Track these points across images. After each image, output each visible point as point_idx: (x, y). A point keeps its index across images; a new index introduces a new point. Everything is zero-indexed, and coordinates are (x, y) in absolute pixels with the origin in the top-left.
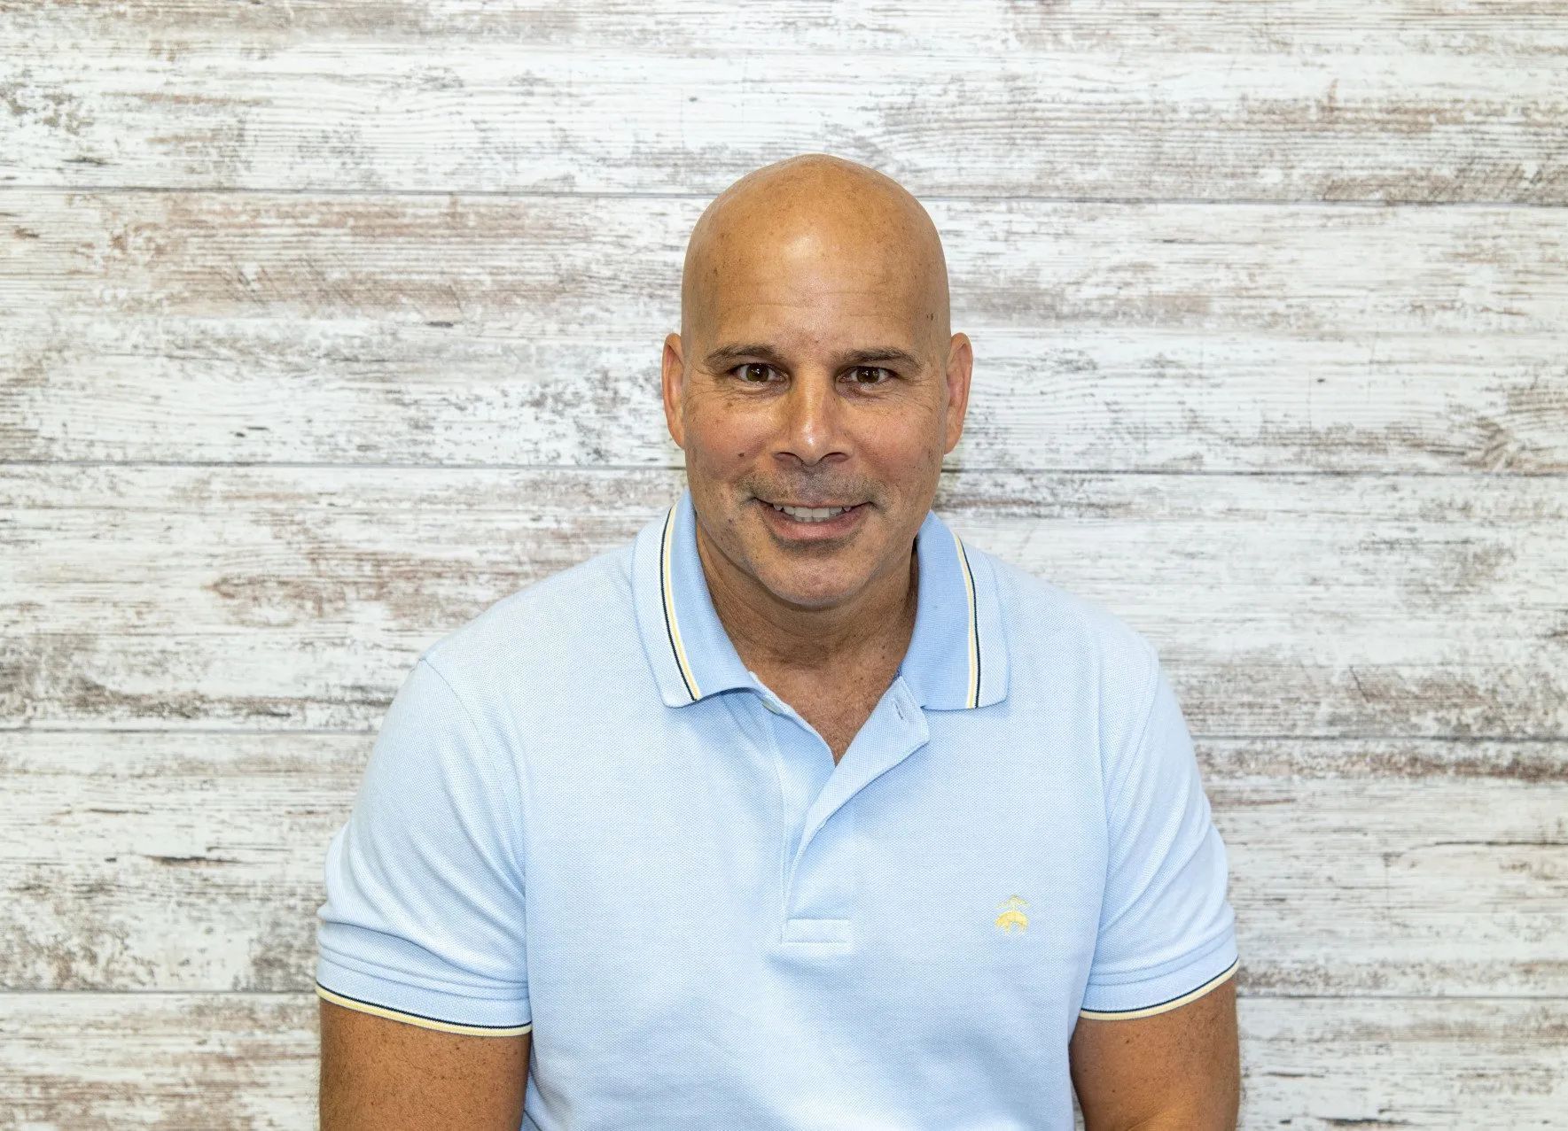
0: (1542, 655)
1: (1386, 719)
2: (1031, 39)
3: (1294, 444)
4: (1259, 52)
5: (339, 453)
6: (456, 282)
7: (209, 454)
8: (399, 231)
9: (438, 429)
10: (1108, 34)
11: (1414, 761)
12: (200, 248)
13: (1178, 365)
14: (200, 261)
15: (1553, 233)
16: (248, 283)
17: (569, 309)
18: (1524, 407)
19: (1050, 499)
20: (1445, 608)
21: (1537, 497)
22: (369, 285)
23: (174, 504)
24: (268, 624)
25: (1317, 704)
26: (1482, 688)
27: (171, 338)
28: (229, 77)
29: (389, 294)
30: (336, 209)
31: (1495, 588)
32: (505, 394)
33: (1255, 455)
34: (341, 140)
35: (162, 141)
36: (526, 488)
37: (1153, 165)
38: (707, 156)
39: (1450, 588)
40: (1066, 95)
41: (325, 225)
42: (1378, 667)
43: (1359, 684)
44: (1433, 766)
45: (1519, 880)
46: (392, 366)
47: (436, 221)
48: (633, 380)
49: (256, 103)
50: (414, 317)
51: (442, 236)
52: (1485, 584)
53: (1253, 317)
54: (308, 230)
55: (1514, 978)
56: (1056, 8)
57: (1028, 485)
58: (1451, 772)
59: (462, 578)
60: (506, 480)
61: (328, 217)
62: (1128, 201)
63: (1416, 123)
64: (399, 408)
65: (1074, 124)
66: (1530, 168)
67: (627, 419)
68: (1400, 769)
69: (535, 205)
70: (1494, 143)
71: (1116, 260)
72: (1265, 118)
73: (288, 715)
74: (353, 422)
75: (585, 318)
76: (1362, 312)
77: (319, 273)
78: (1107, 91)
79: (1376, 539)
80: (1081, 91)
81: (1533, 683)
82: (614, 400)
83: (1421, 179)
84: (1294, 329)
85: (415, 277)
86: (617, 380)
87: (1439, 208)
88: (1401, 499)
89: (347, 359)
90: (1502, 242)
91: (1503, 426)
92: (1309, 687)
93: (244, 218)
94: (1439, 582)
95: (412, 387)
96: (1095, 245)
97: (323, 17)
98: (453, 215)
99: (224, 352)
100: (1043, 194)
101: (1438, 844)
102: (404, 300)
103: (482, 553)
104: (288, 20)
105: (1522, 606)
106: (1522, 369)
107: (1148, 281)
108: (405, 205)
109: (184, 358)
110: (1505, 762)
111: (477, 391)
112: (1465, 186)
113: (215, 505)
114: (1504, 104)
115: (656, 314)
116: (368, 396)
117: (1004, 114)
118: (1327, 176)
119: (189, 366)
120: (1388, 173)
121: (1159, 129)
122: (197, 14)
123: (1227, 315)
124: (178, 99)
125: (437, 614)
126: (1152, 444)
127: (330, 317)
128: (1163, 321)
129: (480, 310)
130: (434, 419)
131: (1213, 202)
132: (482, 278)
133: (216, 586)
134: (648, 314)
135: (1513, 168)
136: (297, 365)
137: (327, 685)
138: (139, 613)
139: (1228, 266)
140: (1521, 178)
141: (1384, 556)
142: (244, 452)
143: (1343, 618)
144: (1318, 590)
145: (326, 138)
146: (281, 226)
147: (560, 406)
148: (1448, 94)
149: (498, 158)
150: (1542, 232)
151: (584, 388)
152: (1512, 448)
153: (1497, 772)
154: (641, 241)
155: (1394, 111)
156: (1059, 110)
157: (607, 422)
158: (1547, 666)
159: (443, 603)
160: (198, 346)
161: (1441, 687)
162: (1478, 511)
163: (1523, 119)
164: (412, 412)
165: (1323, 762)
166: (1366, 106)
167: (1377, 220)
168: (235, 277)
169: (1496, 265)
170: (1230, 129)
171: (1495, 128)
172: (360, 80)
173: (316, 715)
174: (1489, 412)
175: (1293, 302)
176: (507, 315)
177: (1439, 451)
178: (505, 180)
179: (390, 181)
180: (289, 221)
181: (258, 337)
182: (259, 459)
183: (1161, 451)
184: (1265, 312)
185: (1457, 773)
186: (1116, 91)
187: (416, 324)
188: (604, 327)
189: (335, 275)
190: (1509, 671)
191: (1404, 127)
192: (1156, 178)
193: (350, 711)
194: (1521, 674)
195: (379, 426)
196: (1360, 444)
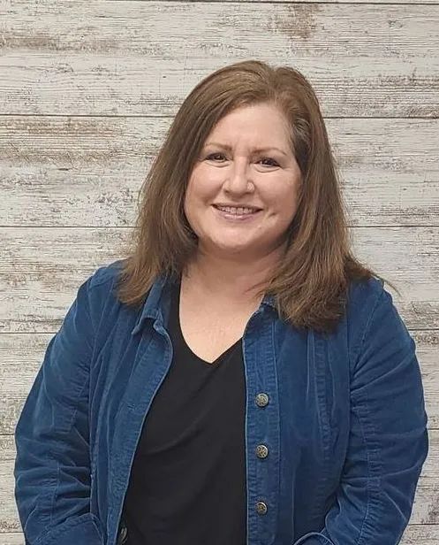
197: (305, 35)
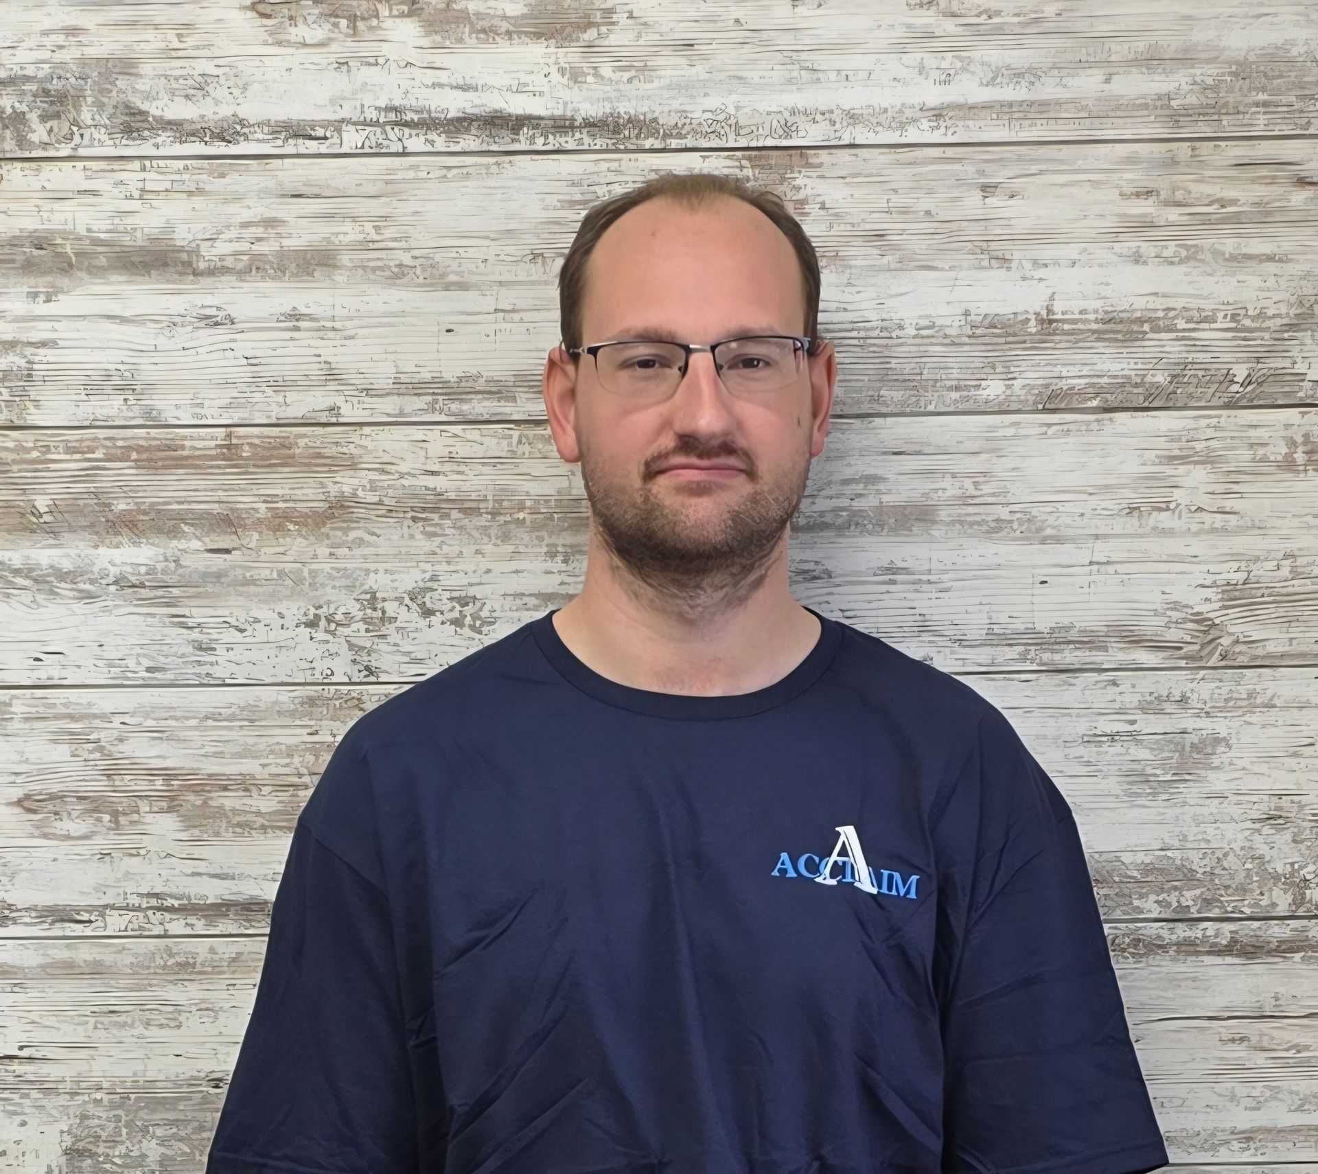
0: (1256, 837)
4: (982, 268)
11: (1136, 942)
15: (1262, 433)
16: (41, 516)
17: (339, 533)
21: (1251, 687)
22: (153, 515)
24: (68, 837)
26: (1201, 871)
28: (16, 320)
30: (120, 443)
31: (1211, 775)
32: (281, 616)
34: (122, 378)
36: (302, 704)
38: (463, 384)
39: (1169, 777)
45: (1238, 1053)
46: (176, 592)
47: (213, 452)
48: (399, 600)
49: (43, 344)
50: (195, 544)
52: (1203, 773)
59: (246, 790)
60: (284, 696)
61: (113, 451)
64: (184, 631)
66: (1240, 372)
67: (394, 637)
69: (304, 436)
70: (1205, 349)
73: (90, 922)
75: (353, 541)
76: (1082, 515)
77: (105, 505)
81: (1248, 866)
82: (382, 619)
86: (384, 600)
89: (134, 586)
90: (1214, 444)
91: (1217, 621)
93: (35, 454)
95: (195, 611)
97: (103, 261)
98: (229, 447)
99: (20, 581)
103: (263, 766)
104: (70, 265)
106: (1235, 565)
107: (879, 492)
108: (184, 438)
111: (255, 613)
112: (1179, 391)
115: (419, 536)
118: (1047, 386)
120: (1105, 380)
121: (887, 346)
125: (224, 824)
127: (117, 547)
128: (892, 530)
129: (256, 536)
133: (19, 803)
134: (412, 537)
135: (1225, 372)
136: (87, 591)
137: (125, 894)
140: (1232, 382)
141: (1105, 748)
142: (41, 676)
147: (333, 626)
148: (1160, 303)
149: (269, 391)
150: (1252, 433)
151: (354, 608)
152: (1226, 641)
154: (403, 467)
157: (376, 640)
158: (1264, 850)
159: (230, 814)
161: (1162, 871)
162: (1194, 703)
163: (1233, 325)
164: (195, 635)
166: (1084, 317)
167: (1094, 426)
169: (1209, 466)
173: (115, 922)
176: (281, 540)
177: (1157, 646)
178: (275, 413)
179: (169, 416)
181: (51, 567)
185: (1178, 952)
186: (845, 310)
188: (370, 550)
189: (121, 506)
190: (1226, 855)
191: (1120, 336)
193: (146, 917)
194: (1237, 856)
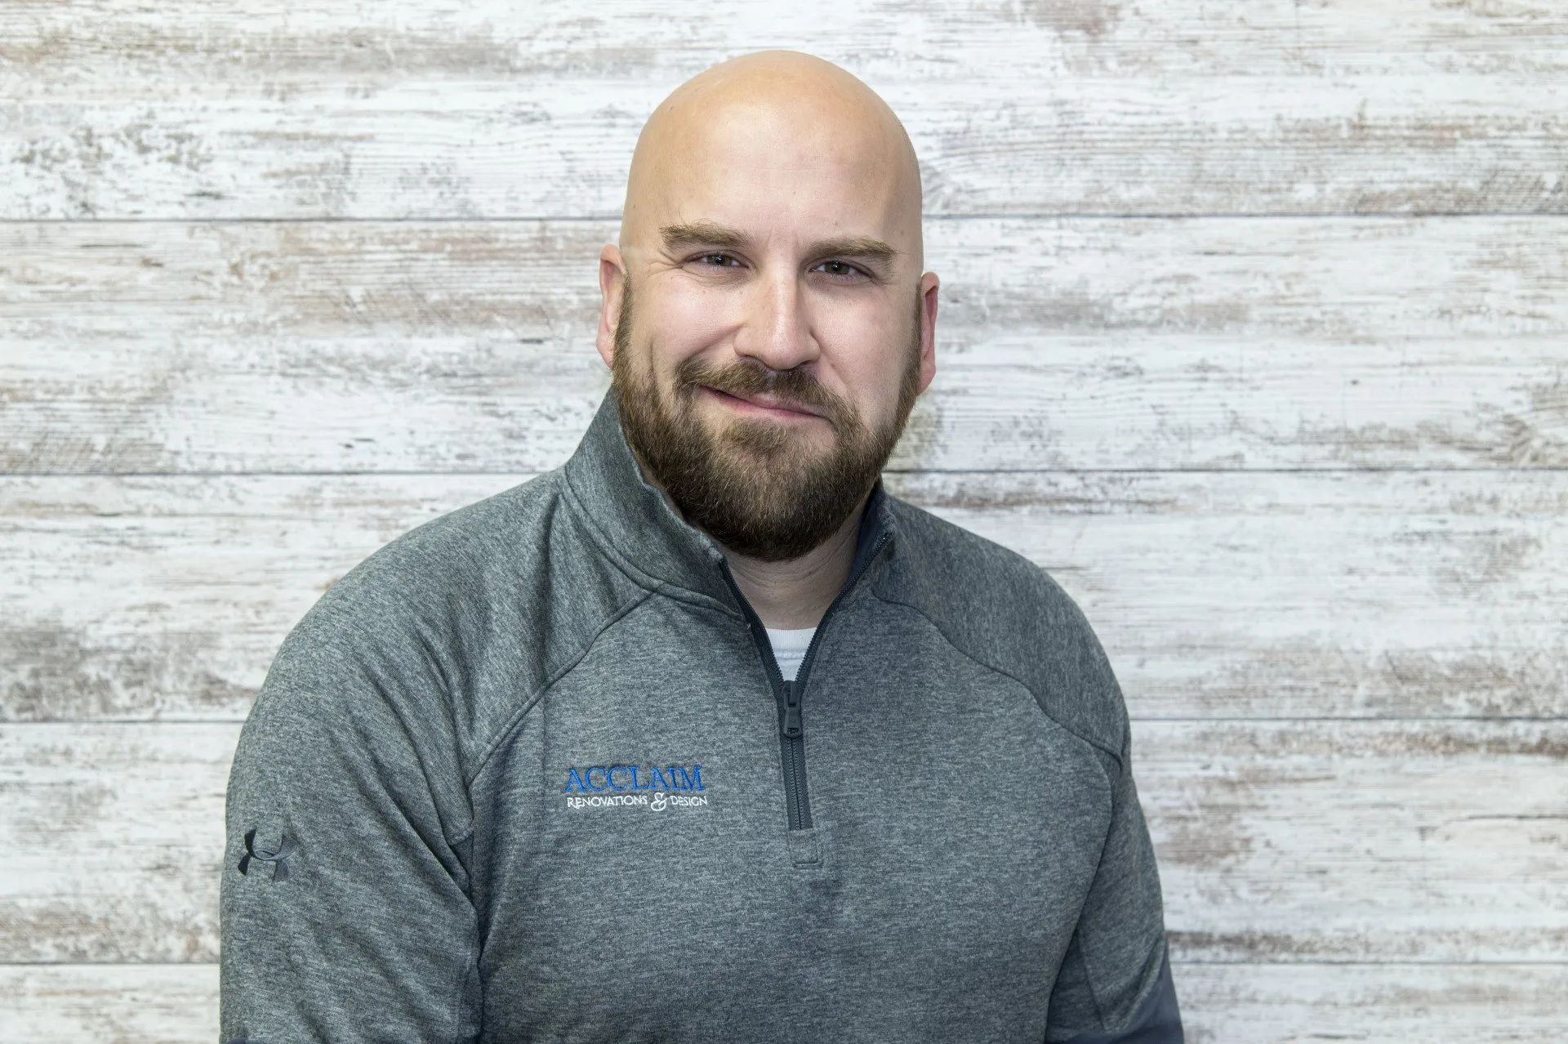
1: (1420, 701)
2: (1078, 66)
3: (1329, 442)
5: (440, 462)
6: (546, 302)
7: (321, 464)
8: (493, 255)
9: (531, 438)
10: (1150, 60)
12: (311, 274)
13: (1219, 369)
14: (310, 286)
18: (1548, 405)
19: (1101, 497)
20: (1474, 595)
23: (289, 511)
25: (1354, 686)
27: (284, 357)
29: (484, 314)
33: (1292, 454)
35: (274, 175)
37: (1193, 182)
40: (1113, 118)
41: (425, 251)
42: (1412, 651)
43: (1394, 668)
44: (1466, 745)
51: (532, 259)
53: (1290, 323)
54: (409, 255)
55: (1546, 945)
56: (1102, 37)
57: (1080, 484)
58: (1483, 750)
62: (1170, 216)
63: (1442, 139)
65: (1120, 145)
68: (1433, 748)
71: (1160, 272)
72: (1300, 136)
74: (452, 433)
78: (1150, 113)
79: (1409, 530)
80: (1126, 114)
83: (1447, 191)
84: (1329, 334)
85: (509, 298)
87: (1465, 218)
88: (1432, 493)
92: (1346, 670)
94: (1469, 571)
96: (1141, 258)
100: (1091, 211)
101: (1472, 818)
102: (498, 319)
105: (1549, 592)
109: (296, 376)
110: (1534, 740)
113: (326, 512)
114: (1526, 119)
116: (466, 409)
117: (1054, 137)
119: (301, 383)
122: (305, 58)
123: (1265, 322)
124: (289, 137)
126: (1196, 444)
130: (527, 429)
131: (1251, 215)
132: (568, 297)
138: (258, 613)
139: (1266, 276)
143: (1378, 606)
144: (1354, 579)
145: (425, 170)
146: (385, 252)
153: (1526, 750)
155: (1422, 127)
156: (1104, 132)
160: (309, 364)
165: (1361, 741)
168: (343, 299)
170: (1266, 147)
171: (1517, 142)
172: (455, 115)
174: (1514, 410)
175: (1325, 308)
180: (392, 248)
182: (366, 468)
183: (1204, 451)
184: (1301, 318)
187: (509, 341)
192: (1197, 194)
195: (476, 437)
196: (1393, 442)
197: (1093, 27)
